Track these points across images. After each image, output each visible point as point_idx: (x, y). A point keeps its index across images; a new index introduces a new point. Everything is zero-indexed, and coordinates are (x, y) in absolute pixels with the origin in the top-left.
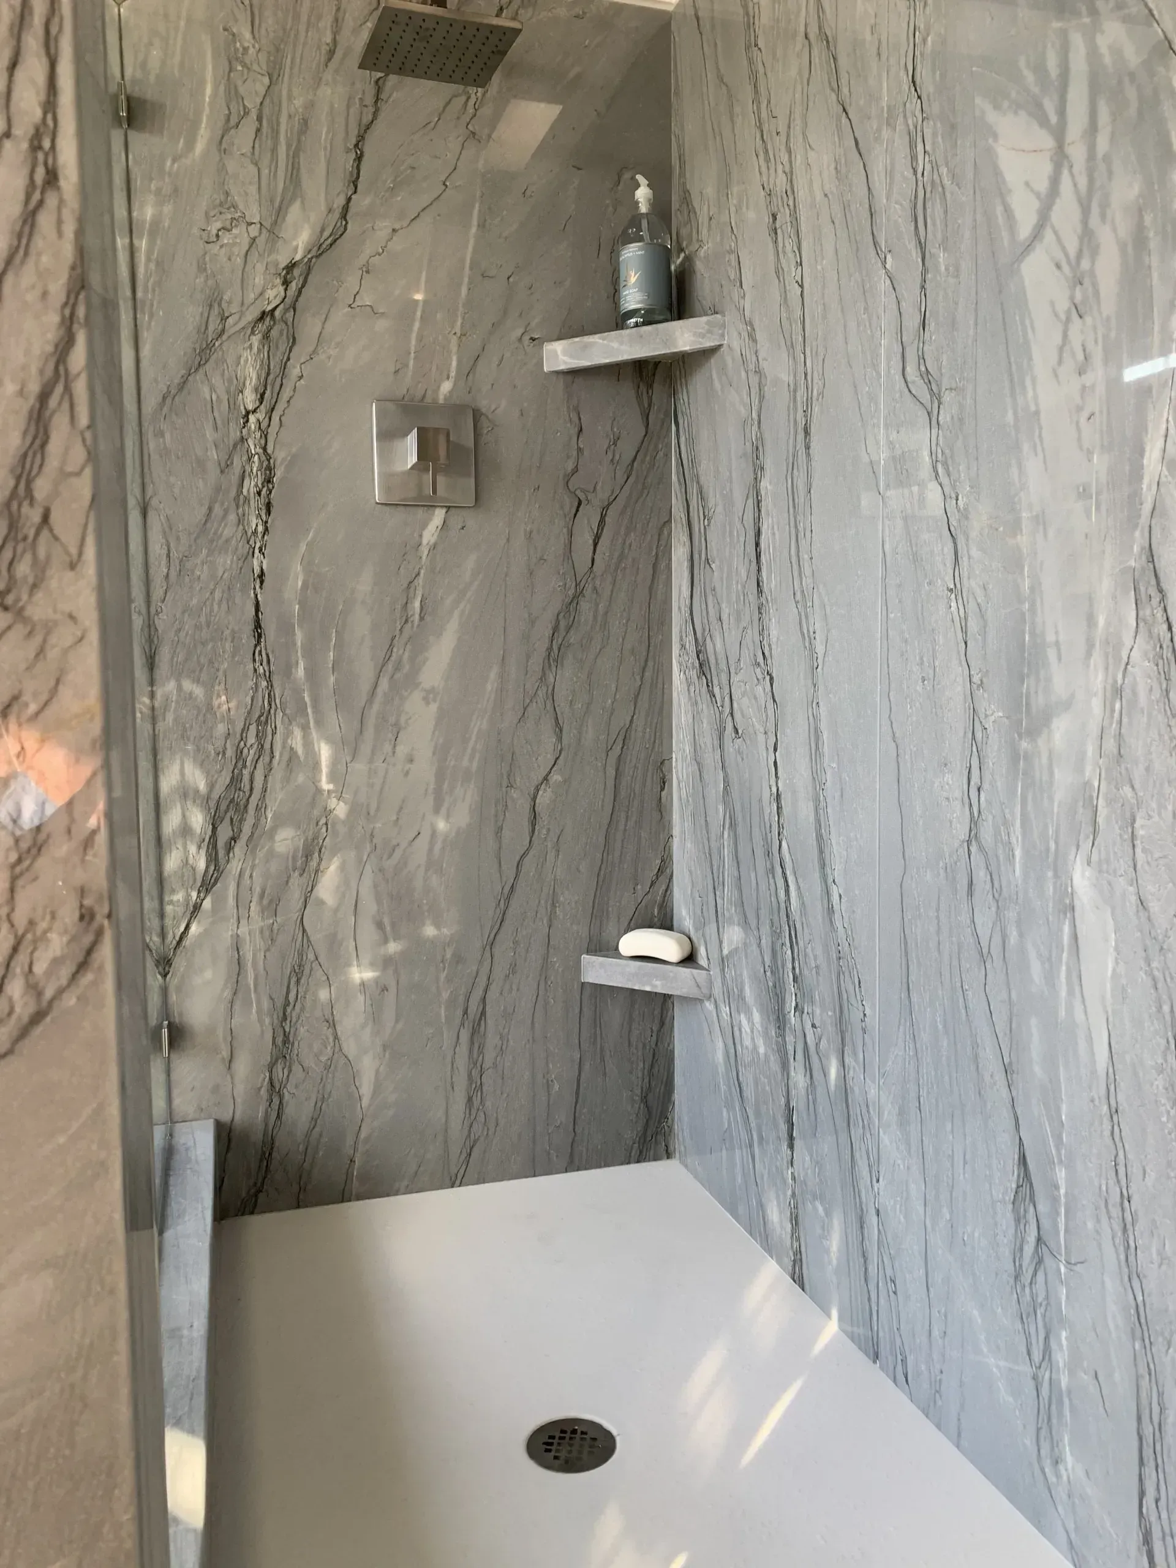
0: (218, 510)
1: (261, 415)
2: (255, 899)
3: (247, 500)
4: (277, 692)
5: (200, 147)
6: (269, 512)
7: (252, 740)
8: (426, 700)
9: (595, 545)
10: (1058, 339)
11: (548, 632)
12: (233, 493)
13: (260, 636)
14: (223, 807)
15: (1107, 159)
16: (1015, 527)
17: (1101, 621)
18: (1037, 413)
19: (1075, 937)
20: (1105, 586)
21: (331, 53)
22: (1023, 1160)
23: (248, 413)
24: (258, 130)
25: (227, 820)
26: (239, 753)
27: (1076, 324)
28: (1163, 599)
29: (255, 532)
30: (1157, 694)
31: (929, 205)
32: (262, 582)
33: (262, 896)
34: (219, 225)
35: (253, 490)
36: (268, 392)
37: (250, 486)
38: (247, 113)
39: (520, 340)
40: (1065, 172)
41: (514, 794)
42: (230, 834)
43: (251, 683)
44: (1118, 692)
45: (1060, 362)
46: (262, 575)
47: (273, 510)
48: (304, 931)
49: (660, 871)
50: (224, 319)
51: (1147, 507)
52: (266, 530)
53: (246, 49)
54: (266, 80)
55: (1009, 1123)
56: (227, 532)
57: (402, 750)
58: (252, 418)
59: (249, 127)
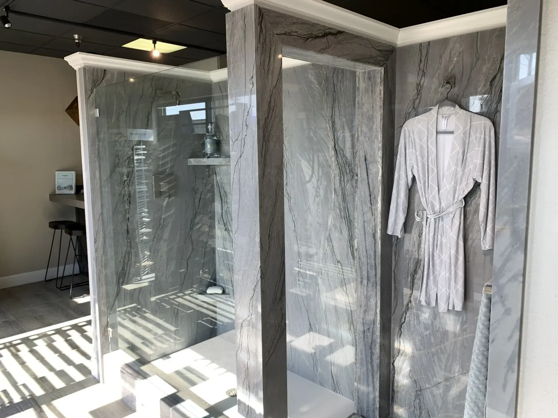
0: (119, 205)
1: (128, 181)
2: (128, 295)
3: (125, 201)
4: (132, 245)
5: (113, 121)
6: (130, 204)
7: (127, 257)
8: (164, 242)
9: (199, 202)
10: (314, 199)
11: (190, 223)
12: (122, 200)
13: (128, 233)
14: (121, 274)
15: (321, 176)
16: (306, 225)
17: (322, 243)
18: (310, 208)
19: (319, 289)
20: (322, 238)
21: (142, 97)
22: (310, 325)
23: (125, 181)
24: (126, 115)
25: (121, 278)
26: (124, 262)
27: (316, 198)
28: (332, 242)
29: (127, 209)
30: (331, 256)
31: (287, 165)
32: (129, 220)
33: (130, 294)
34: (117, 138)
35: (126, 199)
36: (129, 176)
37: (126, 198)
38: (124, 111)
39: (183, 158)
40: (314, 174)
41: (183, 261)
42: (122, 281)
43: (126, 244)
44: (325, 254)
45: (314, 202)
46: (129, 218)
47: (131, 203)
48: (139, 300)
49: (214, 272)
50: (119, 160)
51: (329, 229)
52: (129, 208)
53: (123, 97)
54: (128, 104)
55: (307, 318)
56: (121, 210)
57: (159, 254)
58: (126, 182)
59: (124, 114)
